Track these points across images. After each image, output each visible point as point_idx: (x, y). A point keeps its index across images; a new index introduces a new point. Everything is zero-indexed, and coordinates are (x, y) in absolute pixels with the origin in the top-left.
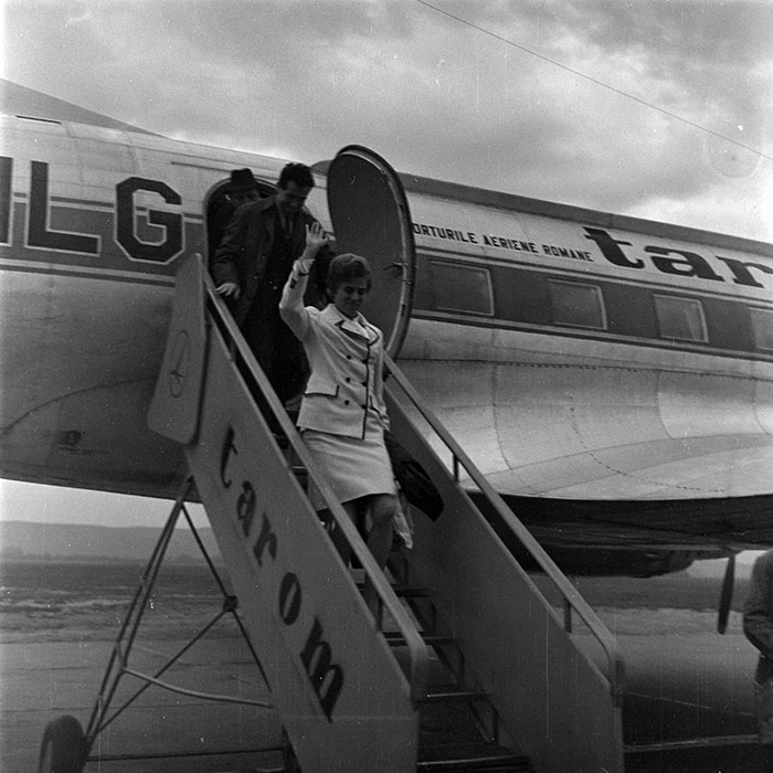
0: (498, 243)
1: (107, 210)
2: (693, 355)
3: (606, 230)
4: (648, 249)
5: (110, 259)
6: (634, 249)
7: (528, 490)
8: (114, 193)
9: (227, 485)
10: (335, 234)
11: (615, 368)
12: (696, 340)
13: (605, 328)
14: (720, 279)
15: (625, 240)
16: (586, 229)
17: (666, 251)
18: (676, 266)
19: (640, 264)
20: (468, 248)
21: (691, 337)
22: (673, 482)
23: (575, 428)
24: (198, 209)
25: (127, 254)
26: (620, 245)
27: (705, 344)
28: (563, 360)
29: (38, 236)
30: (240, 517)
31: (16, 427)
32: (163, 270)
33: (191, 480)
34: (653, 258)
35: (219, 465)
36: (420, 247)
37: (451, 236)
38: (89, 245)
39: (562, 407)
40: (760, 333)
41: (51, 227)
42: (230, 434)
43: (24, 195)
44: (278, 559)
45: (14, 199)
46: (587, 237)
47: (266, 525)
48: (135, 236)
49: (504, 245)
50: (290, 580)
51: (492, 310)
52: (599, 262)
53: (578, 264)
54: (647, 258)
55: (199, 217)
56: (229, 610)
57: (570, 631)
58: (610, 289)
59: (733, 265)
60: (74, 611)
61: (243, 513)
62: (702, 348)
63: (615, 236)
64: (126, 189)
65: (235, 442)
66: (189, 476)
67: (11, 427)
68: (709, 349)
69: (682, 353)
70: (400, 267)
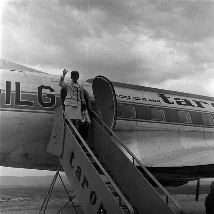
0: (136, 99)
1: (36, 94)
2: (188, 126)
3: (163, 94)
4: (175, 99)
5: (37, 107)
6: (171, 99)
7: (148, 165)
8: (37, 90)
9: (72, 167)
10: (95, 98)
11: (168, 131)
12: (188, 122)
13: (165, 120)
14: (194, 106)
15: (169, 97)
16: (158, 94)
17: (179, 99)
18: (182, 103)
19: (173, 103)
20: (129, 100)
21: (187, 122)
22: (187, 161)
23: (159, 147)
24: (59, 93)
25: (41, 106)
26: (168, 98)
27: (191, 124)
28: (155, 129)
29: (18, 102)
30: (77, 176)
31: (11, 153)
32: (51, 110)
33: (61, 166)
34: (176, 101)
35: (70, 162)
36: (118, 101)
37: (124, 97)
38: (31, 104)
39: (155, 142)
40: (205, 120)
41: (21, 100)
42: (73, 154)
43: (14, 91)
44: (89, 187)
45: (11, 93)
46: (159, 96)
47: (85, 178)
48: (43, 101)
49: (138, 99)
50: (93, 193)
51: (136, 117)
52: (163, 103)
53: (157, 103)
54: (175, 101)
55: (59, 95)
56: (71, 201)
57: (168, 204)
58: (166, 110)
59: (196, 102)
60: (14, 202)
61: (78, 175)
62: (190, 125)
63: (166, 95)
64: (40, 88)
65: (74, 156)
66: (60, 165)
67: (10, 153)
68: (192, 125)
69: (185, 126)
70: (113, 107)
